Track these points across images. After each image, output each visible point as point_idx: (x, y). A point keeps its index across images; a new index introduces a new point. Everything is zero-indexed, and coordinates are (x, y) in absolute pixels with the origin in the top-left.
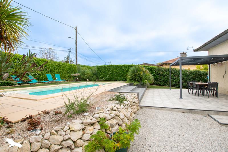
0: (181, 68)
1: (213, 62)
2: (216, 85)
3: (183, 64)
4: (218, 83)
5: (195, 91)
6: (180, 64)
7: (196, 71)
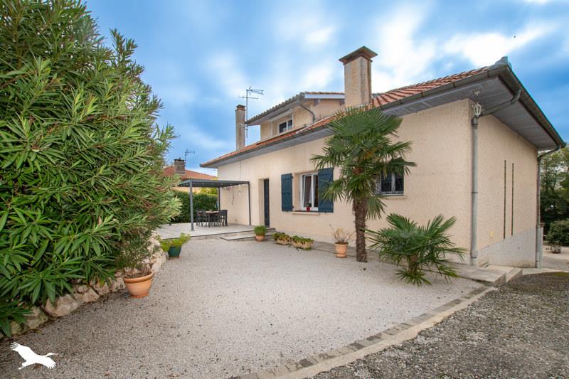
0: (191, 190)
1: (223, 186)
2: (225, 212)
3: (194, 186)
4: (226, 211)
5: (204, 223)
6: (191, 185)
7: (203, 196)
